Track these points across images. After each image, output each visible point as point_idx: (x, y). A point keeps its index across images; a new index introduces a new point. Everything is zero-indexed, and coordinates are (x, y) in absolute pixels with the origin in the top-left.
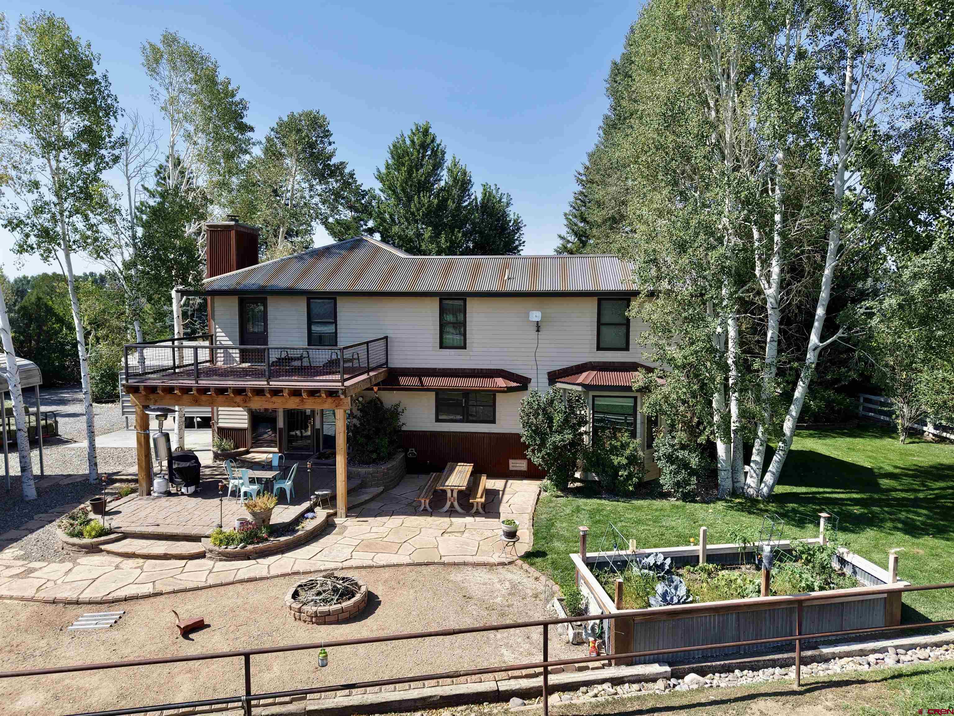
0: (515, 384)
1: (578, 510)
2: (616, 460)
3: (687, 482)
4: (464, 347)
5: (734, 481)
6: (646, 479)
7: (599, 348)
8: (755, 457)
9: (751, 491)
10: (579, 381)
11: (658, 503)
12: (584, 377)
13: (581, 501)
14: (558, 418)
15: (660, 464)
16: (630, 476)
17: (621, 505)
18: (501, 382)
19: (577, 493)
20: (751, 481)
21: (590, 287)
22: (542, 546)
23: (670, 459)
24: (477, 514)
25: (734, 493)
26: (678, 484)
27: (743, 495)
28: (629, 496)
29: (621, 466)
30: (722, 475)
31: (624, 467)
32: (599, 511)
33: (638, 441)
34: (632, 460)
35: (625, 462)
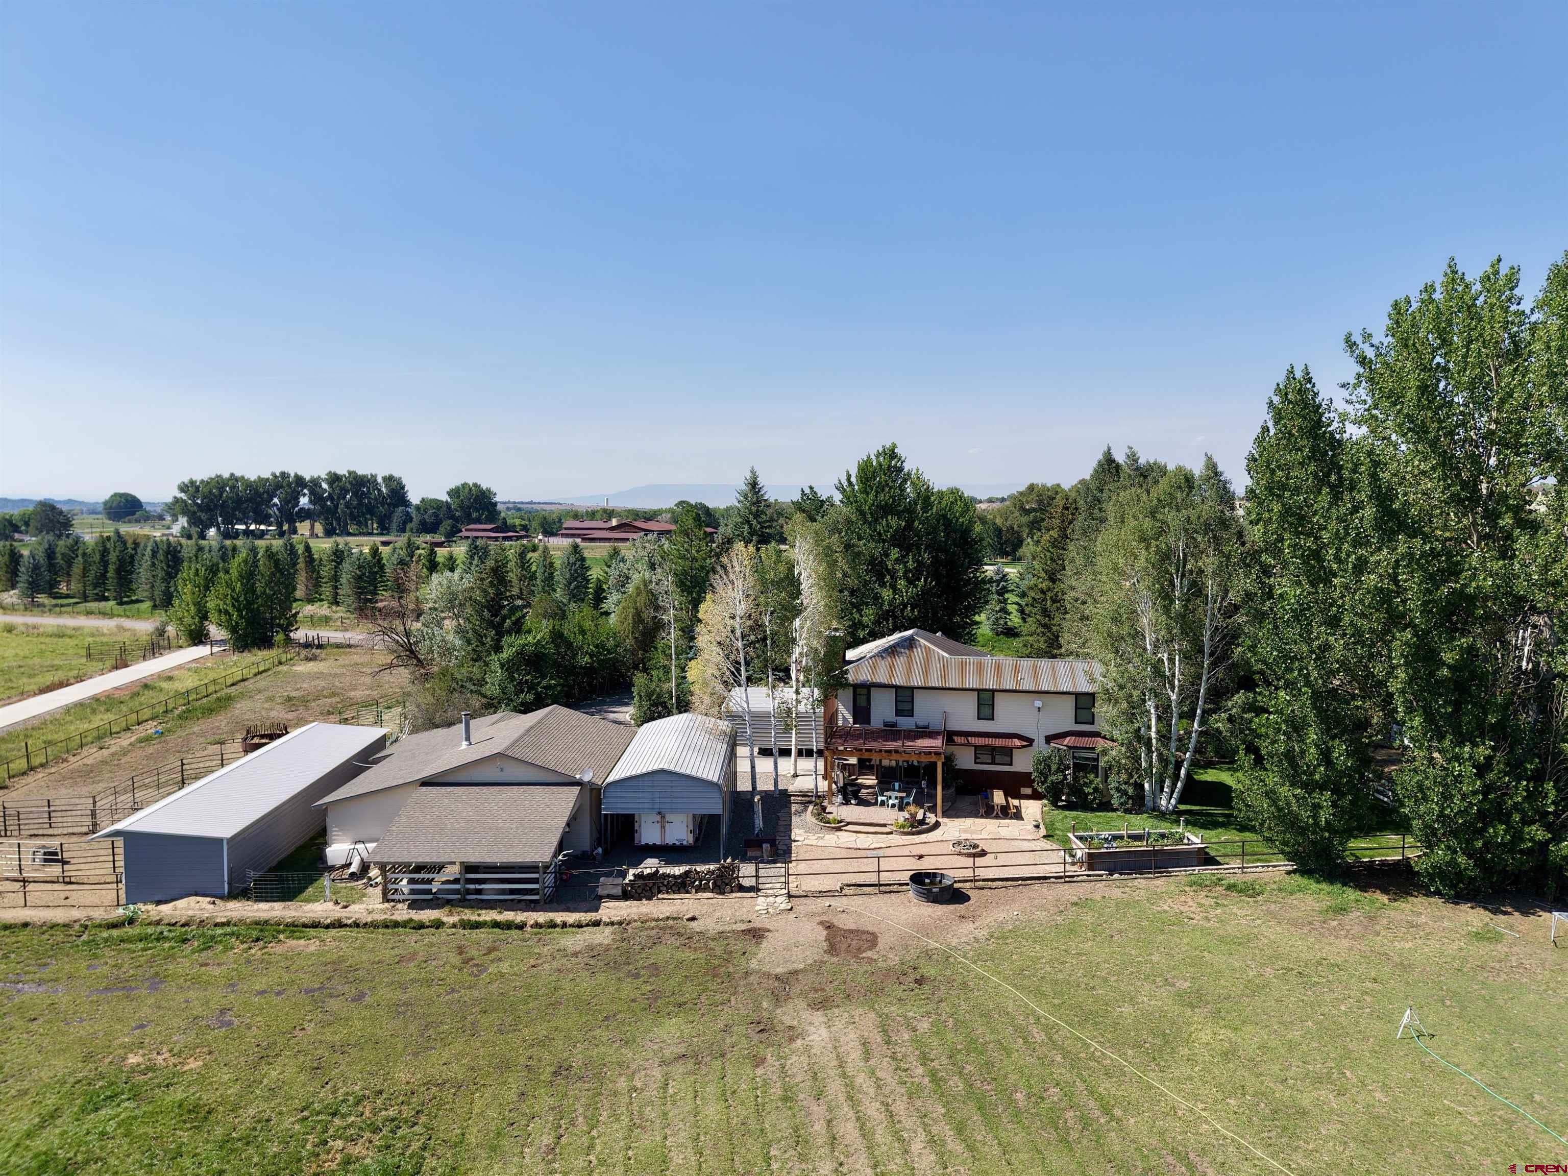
0: (1025, 743)
1: (1066, 817)
2: (1087, 790)
3: (1126, 803)
4: (993, 719)
5: (1154, 803)
6: (1104, 800)
7: (1076, 722)
8: (1166, 790)
9: (1163, 808)
10: (1065, 743)
11: (1110, 814)
12: (1067, 741)
13: (1067, 813)
14: (1054, 767)
15: (1112, 792)
16: (1095, 799)
17: (1089, 815)
18: (1017, 742)
19: (1063, 808)
20: (1164, 803)
21: (1071, 689)
22: (1050, 833)
23: (1118, 790)
24: (1011, 818)
25: (1154, 810)
26: (1121, 804)
27: (1159, 810)
28: (1093, 810)
29: (1089, 794)
30: (1147, 798)
31: (1091, 794)
32: (1077, 818)
33: (1099, 779)
34: (1096, 789)
35: (1091, 791)
